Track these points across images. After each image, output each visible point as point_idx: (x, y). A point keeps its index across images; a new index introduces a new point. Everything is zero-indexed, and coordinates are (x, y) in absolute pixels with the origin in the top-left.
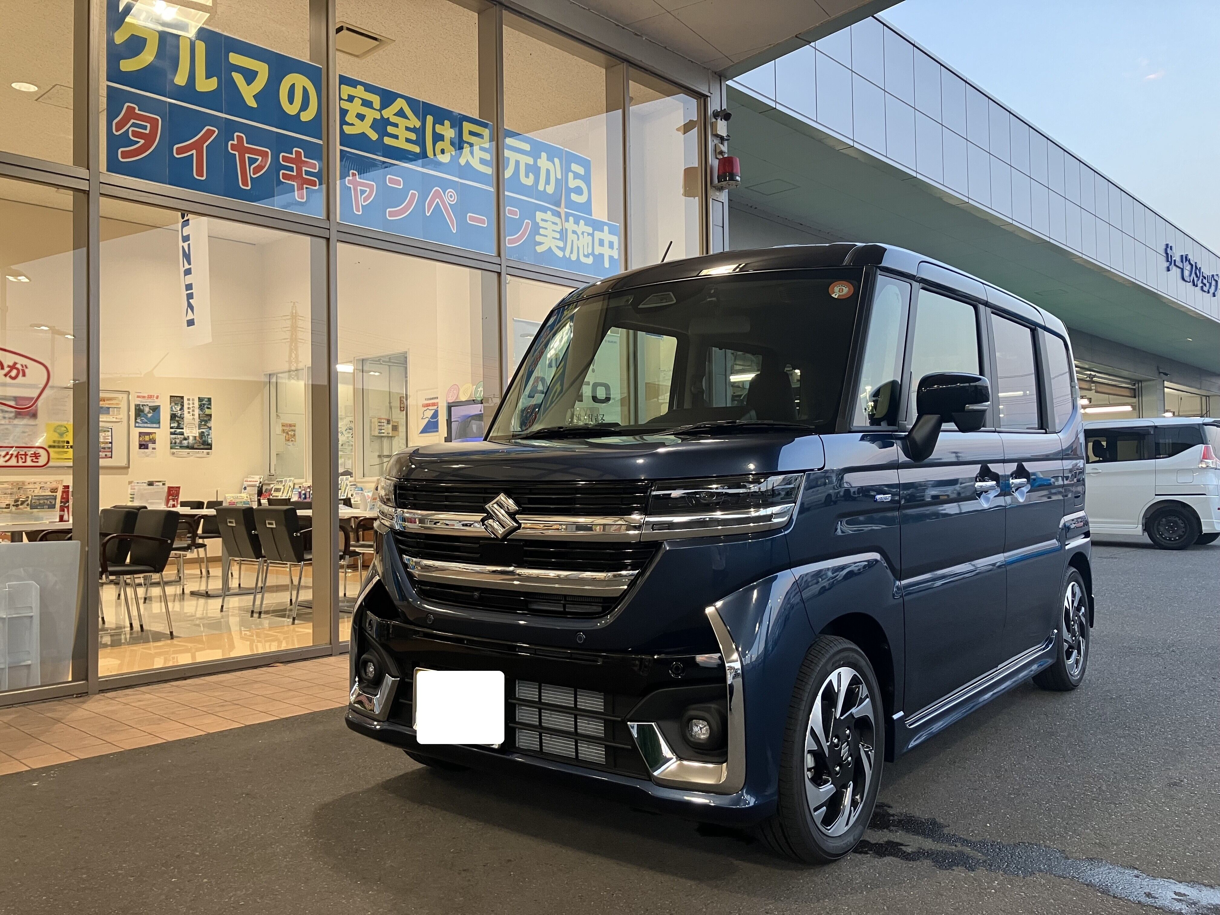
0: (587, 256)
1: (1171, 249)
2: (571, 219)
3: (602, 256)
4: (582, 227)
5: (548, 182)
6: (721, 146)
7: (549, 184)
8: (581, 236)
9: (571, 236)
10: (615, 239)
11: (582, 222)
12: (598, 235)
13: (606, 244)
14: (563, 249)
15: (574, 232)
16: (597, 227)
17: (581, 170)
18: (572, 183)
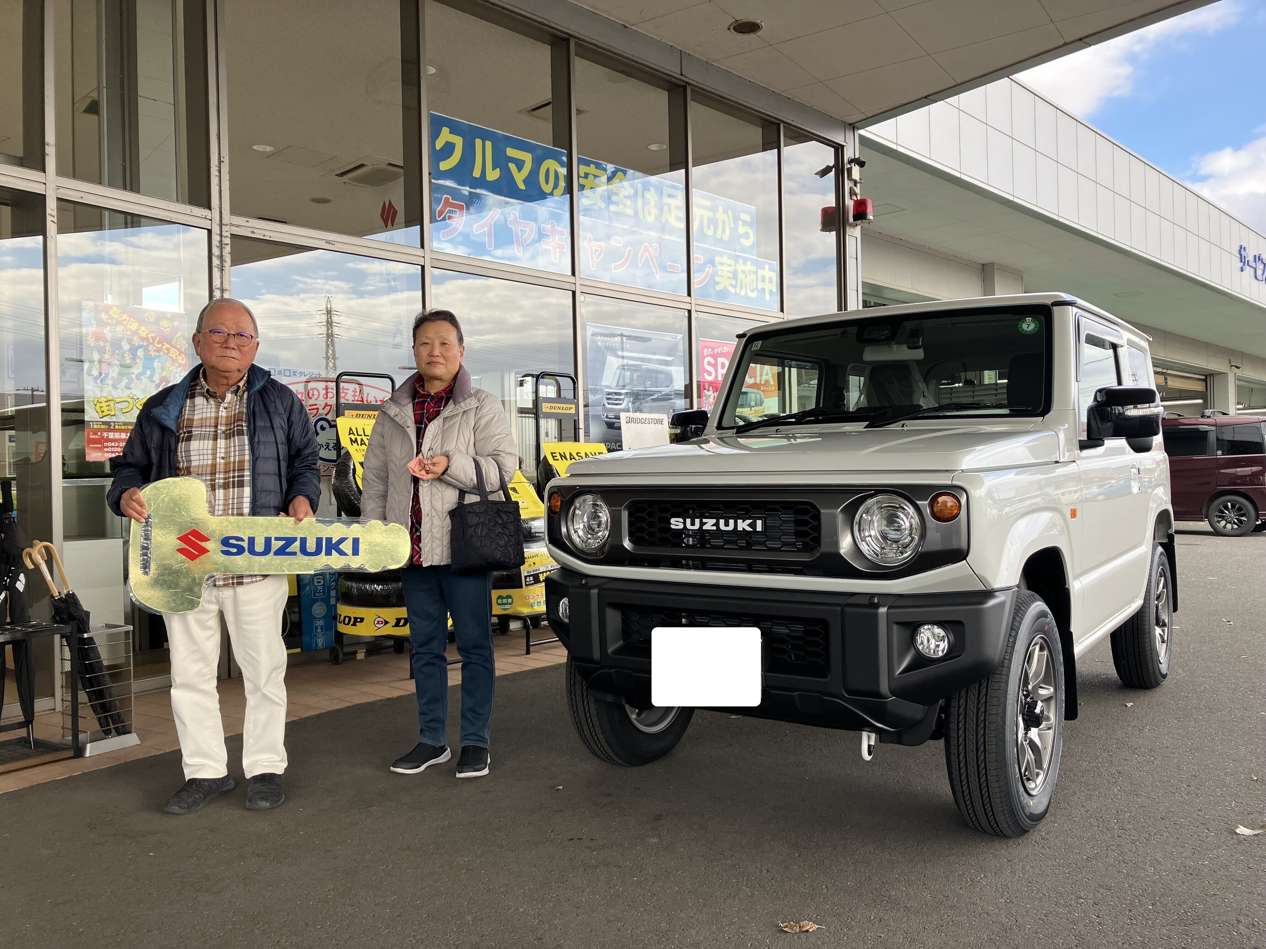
0: (752, 291)
1: (1244, 250)
2: (741, 260)
3: (763, 290)
4: (749, 267)
5: (723, 231)
6: (855, 188)
7: (724, 233)
8: (748, 274)
9: (741, 276)
10: (773, 275)
11: (749, 263)
12: (761, 272)
13: (767, 280)
14: (734, 287)
15: (743, 272)
16: (760, 266)
17: (748, 218)
18: (742, 230)
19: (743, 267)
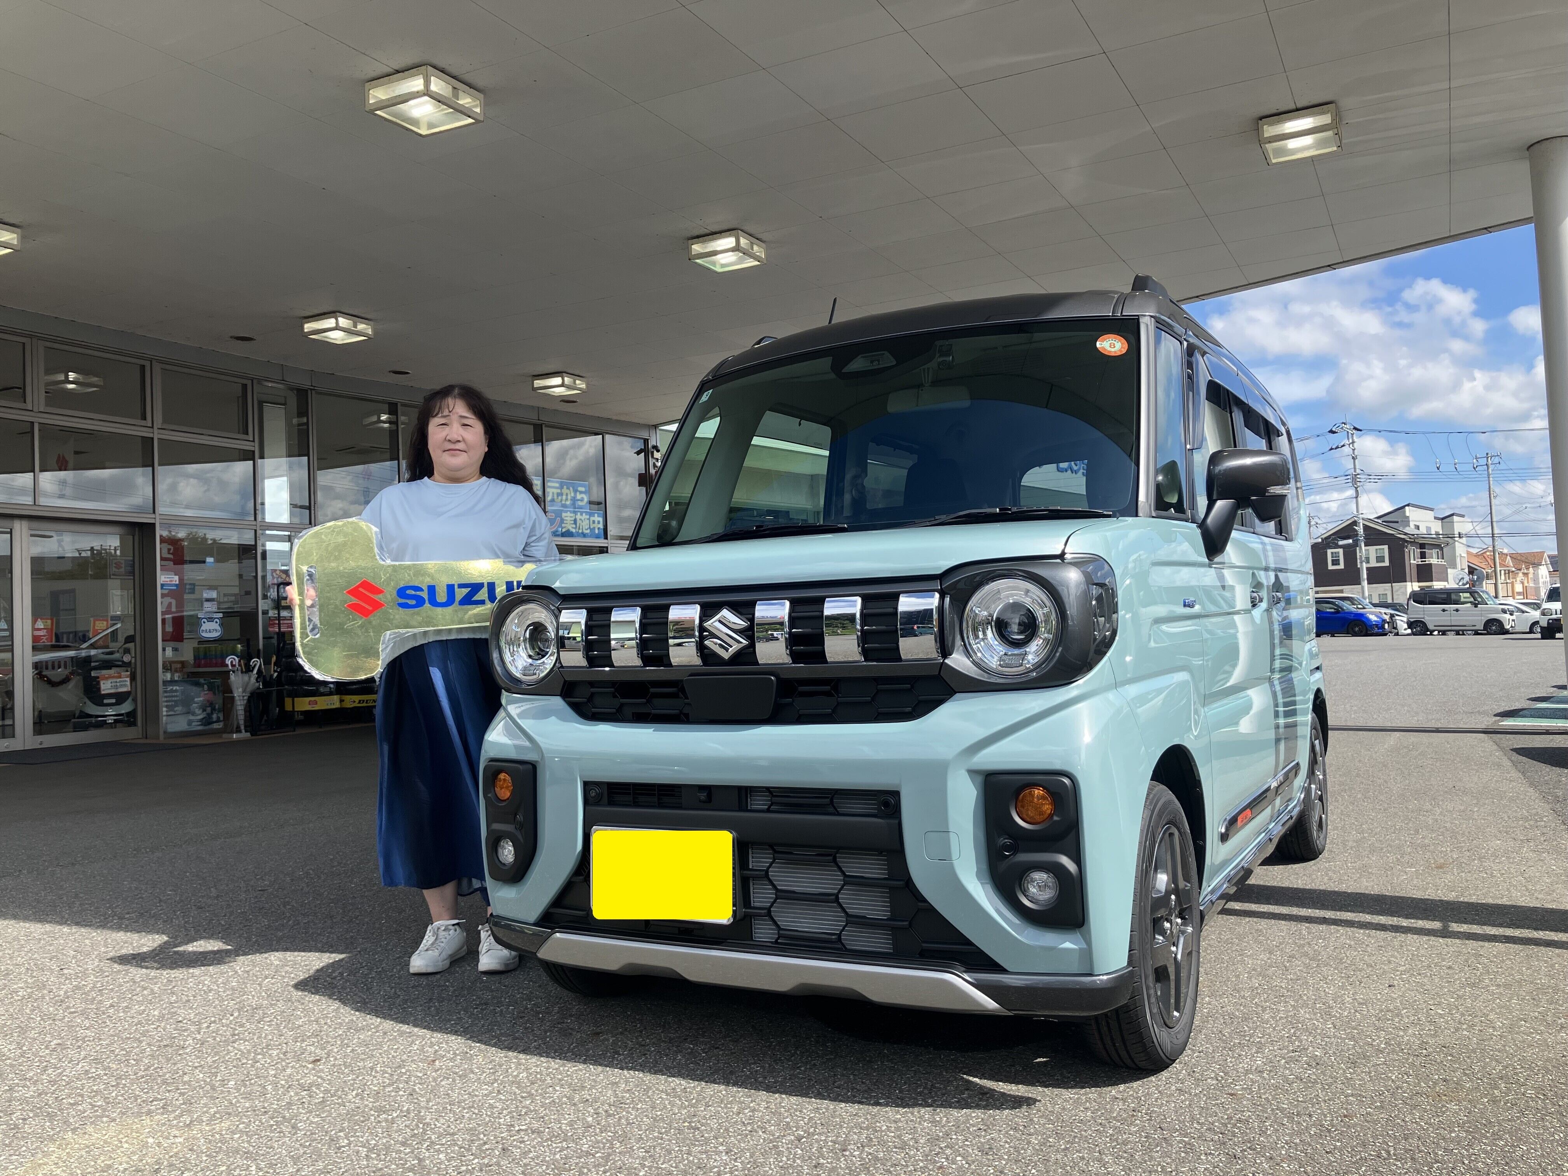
0: (587, 530)
2: (579, 514)
3: (594, 528)
4: (585, 516)
5: (567, 499)
8: (584, 521)
9: (579, 522)
10: (601, 519)
11: (584, 514)
12: (592, 519)
13: (596, 522)
14: (575, 528)
15: (580, 519)
16: (591, 515)
17: (583, 489)
18: (579, 496)
19: (581, 517)
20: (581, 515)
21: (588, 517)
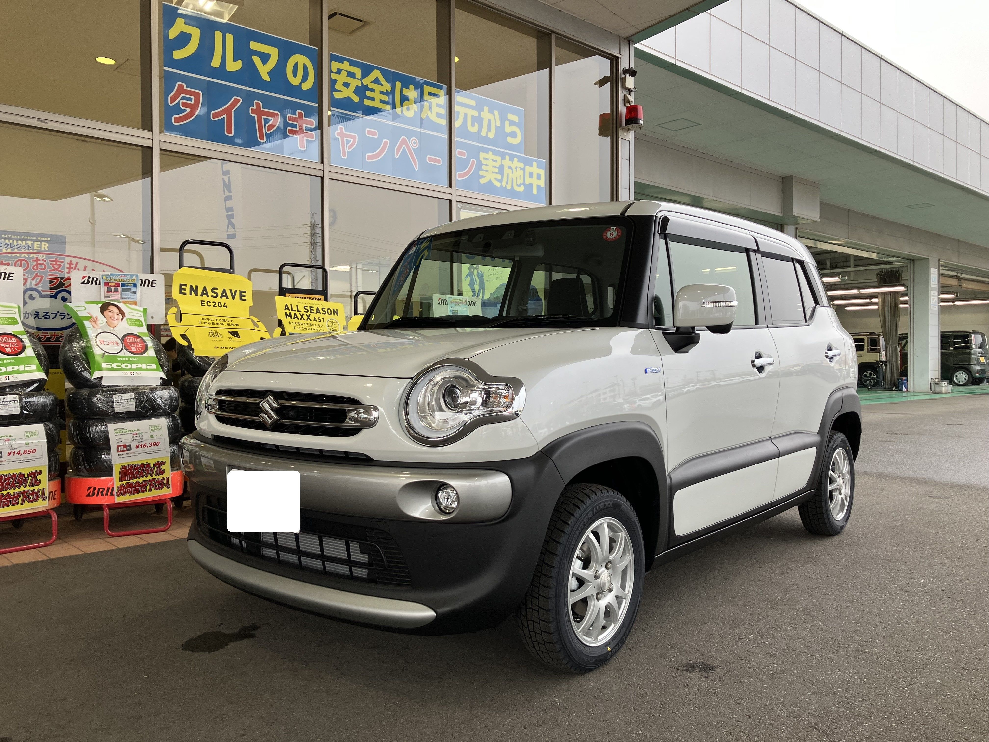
0: (519, 186)
2: (507, 157)
3: (531, 185)
4: (516, 163)
6: (628, 95)
7: (490, 131)
8: (515, 170)
9: (507, 171)
10: (542, 172)
11: (516, 159)
12: (528, 169)
13: (535, 176)
14: (500, 181)
15: (510, 167)
16: (528, 163)
17: (515, 119)
18: (508, 129)
19: (510, 163)
20: (511, 160)
21: (522, 165)
